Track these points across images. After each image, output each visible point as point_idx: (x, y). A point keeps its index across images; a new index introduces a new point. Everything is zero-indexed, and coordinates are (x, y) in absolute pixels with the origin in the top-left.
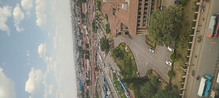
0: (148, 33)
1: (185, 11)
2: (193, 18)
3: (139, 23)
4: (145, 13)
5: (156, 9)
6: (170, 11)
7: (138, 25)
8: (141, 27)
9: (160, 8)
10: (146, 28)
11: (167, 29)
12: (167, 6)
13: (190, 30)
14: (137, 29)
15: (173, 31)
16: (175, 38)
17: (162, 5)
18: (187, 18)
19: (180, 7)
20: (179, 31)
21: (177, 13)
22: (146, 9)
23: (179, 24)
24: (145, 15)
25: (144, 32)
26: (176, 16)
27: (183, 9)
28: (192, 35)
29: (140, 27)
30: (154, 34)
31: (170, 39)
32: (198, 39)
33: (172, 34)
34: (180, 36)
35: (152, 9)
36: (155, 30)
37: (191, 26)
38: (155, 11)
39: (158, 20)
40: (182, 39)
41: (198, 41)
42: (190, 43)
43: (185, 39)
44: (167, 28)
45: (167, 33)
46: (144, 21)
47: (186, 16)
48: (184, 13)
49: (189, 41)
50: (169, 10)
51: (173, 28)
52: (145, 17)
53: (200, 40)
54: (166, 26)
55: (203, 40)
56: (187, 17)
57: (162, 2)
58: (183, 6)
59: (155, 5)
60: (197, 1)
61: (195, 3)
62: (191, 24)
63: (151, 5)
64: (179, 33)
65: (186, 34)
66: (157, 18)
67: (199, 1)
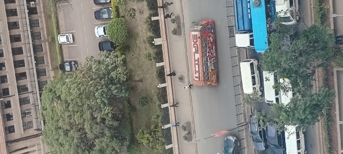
0: (46, 147)
1: (130, 66)
2: (157, 81)
3: (10, 123)
4: (22, 89)
5: (52, 74)
6: (94, 70)
7: (10, 130)
8: (19, 133)
9: (62, 67)
10: (36, 133)
11: (97, 124)
12: (82, 61)
13: (158, 113)
14: (8, 142)
15: (116, 124)
16: (127, 143)
17: (65, 59)
18: (140, 84)
19: (117, 56)
20: (131, 123)
21: (113, 74)
22: (20, 76)
23: (126, 103)
24: (23, 96)
25: (34, 145)
26: (112, 81)
27: (125, 62)
28: (167, 126)
29: (16, 135)
30: (67, 147)
31: (114, 149)
32: (184, 133)
33: (117, 135)
34: (138, 136)
35: (40, 73)
36: (66, 133)
37: (158, 103)
38: (52, 79)
39: (66, 102)
40: (145, 142)
41: (186, 138)
42: (167, 147)
43: (151, 139)
44: (99, 120)
45: (103, 134)
46: (24, 114)
47: (137, 78)
48: (131, 70)
49: (163, 144)
50: (90, 68)
51: (115, 117)
52: (23, 101)
53: (189, 133)
54: (92, 115)
55: (195, 132)
56: (141, 81)
57: (64, 52)
58: (122, 54)
59: (48, 59)
60: (153, 35)
61: (150, 40)
62: (155, 97)
63: (34, 62)
64: (132, 129)
65: (152, 127)
66: (63, 97)
67: (159, 36)
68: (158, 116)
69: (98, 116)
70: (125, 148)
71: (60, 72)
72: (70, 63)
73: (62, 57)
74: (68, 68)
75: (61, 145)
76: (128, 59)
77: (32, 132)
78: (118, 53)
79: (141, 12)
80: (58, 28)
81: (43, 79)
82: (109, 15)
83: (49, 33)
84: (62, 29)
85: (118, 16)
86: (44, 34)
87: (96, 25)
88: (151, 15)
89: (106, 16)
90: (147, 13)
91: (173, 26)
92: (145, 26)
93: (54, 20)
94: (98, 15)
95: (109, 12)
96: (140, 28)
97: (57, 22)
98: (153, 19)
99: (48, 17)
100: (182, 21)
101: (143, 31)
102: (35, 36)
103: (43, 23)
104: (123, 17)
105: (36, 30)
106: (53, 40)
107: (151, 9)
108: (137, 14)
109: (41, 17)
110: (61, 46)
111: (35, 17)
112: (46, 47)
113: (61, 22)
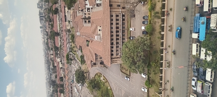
0: (122, 61)
1: (152, 40)
2: (160, 46)
3: (112, 53)
4: (117, 43)
5: (127, 40)
6: (140, 40)
7: (112, 55)
8: (114, 56)
9: (130, 38)
10: (119, 57)
12: (137, 37)
13: (159, 57)
14: (111, 58)
15: (144, 58)
16: (147, 65)
18: (154, 47)
20: (149, 58)
21: (146, 42)
22: (117, 39)
23: (149, 52)
24: (117, 45)
25: (118, 61)
26: (145, 45)
27: (150, 39)
28: (162, 62)
29: (114, 57)
30: (128, 62)
31: (143, 66)
32: (168, 65)
33: (144, 62)
34: (151, 63)
35: (123, 39)
36: (128, 58)
37: (160, 53)
39: (130, 49)
40: (153, 65)
41: (168, 66)
42: (161, 68)
43: (155, 65)
45: (140, 61)
46: (117, 51)
47: (153, 44)
48: (152, 41)
49: (159, 67)
50: (138, 40)
51: (144, 56)
52: (117, 47)
53: (169, 65)
55: (171, 65)
56: (155, 45)
58: (150, 36)
59: (126, 35)
60: (161, 31)
61: (160, 32)
62: (159, 52)
63: (122, 36)
64: (149, 60)
65: (156, 61)
66: (129, 47)
67: (163, 31)
68: (159, 58)
69: (139, 55)
70: (146, 66)
72: (133, 37)
73: (130, 35)
74: (132, 38)
75: (127, 62)
76: (151, 38)
77: (118, 56)
78: (148, 35)
79: (158, 23)
80: (130, 26)
81: (124, 41)
83: (128, 27)
84: (131, 26)
85: (150, 23)
86: (126, 27)
87: (143, 26)
89: (146, 23)
90: (160, 23)
91: (169, 28)
92: (159, 28)
93: (129, 23)
94: (144, 23)
95: (147, 22)
96: (157, 28)
97: (130, 24)
98: (162, 25)
99: (128, 22)
100: (173, 27)
102: (123, 28)
103: (126, 24)
104: (152, 24)
105: (124, 26)
106: (128, 29)
107: (162, 22)
108: (157, 23)
109: (126, 22)
110: (130, 31)
111: (124, 22)
112: (126, 31)
113: (132, 24)
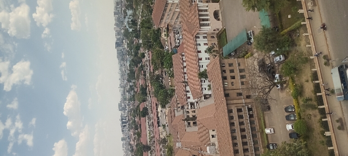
1: (310, 148)
5: (263, 150)
6: (287, 150)
9: (268, 147)
12: (280, 144)
17: (270, 142)
19: (301, 142)
21: (299, 153)
22: (245, 150)
35: (256, 149)
38: (263, 153)
48: (311, 151)
50: (284, 149)
57: (269, 139)
58: (304, 141)
59: (260, 142)
60: (323, 130)
61: (323, 133)
63: (252, 143)
67: (328, 130)
71: (267, 149)
72: (273, 144)
73: (268, 141)
74: (271, 147)
76: (309, 145)
78: (302, 140)
79: (315, 116)
80: (265, 125)
81: (258, 153)
82: (295, 118)
83: (261, 127)
84: (267, 125)
85: (300, 118)
86: (257, 128)
87: (287, 124)
88: (322, 118)
89: (293, 118)
90: (319, 117)
91: (338, 124)
92: (318, 124)
93: (262, 121)
94: (288, 118)
95: (295, 116)
96: (315, 126)
97: (265, 122)
98: (323, 120)
99: (259, 119)
100: (344, 122)
101: (317, 127)
102: (253, 129)
103: (256, 122)
104: (303, 119)
105: (253, 126)
106: (263, 132)
107: (321, 114)
108: (312, 117)
109: (255, 119)
110: (267, 135)
111: (252, 119)
112: (259, 135)
113: (267, 122)
